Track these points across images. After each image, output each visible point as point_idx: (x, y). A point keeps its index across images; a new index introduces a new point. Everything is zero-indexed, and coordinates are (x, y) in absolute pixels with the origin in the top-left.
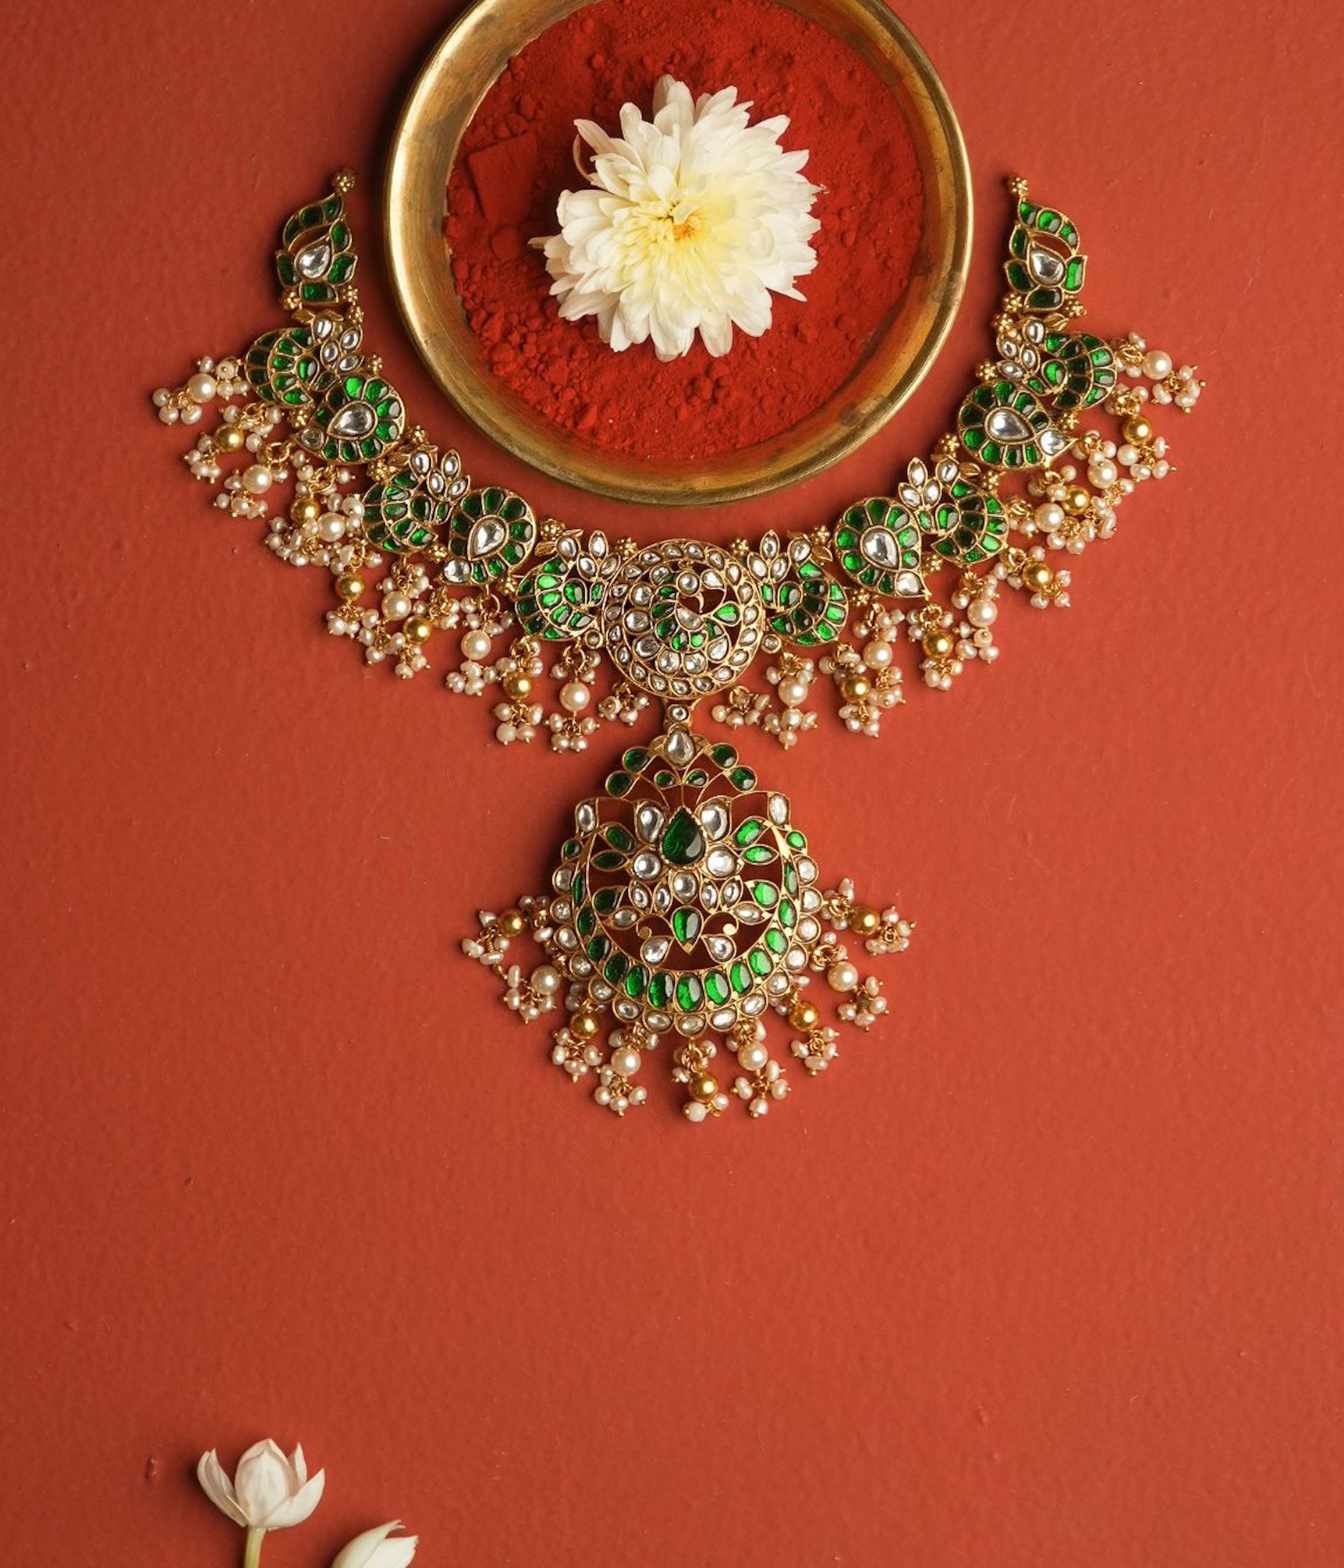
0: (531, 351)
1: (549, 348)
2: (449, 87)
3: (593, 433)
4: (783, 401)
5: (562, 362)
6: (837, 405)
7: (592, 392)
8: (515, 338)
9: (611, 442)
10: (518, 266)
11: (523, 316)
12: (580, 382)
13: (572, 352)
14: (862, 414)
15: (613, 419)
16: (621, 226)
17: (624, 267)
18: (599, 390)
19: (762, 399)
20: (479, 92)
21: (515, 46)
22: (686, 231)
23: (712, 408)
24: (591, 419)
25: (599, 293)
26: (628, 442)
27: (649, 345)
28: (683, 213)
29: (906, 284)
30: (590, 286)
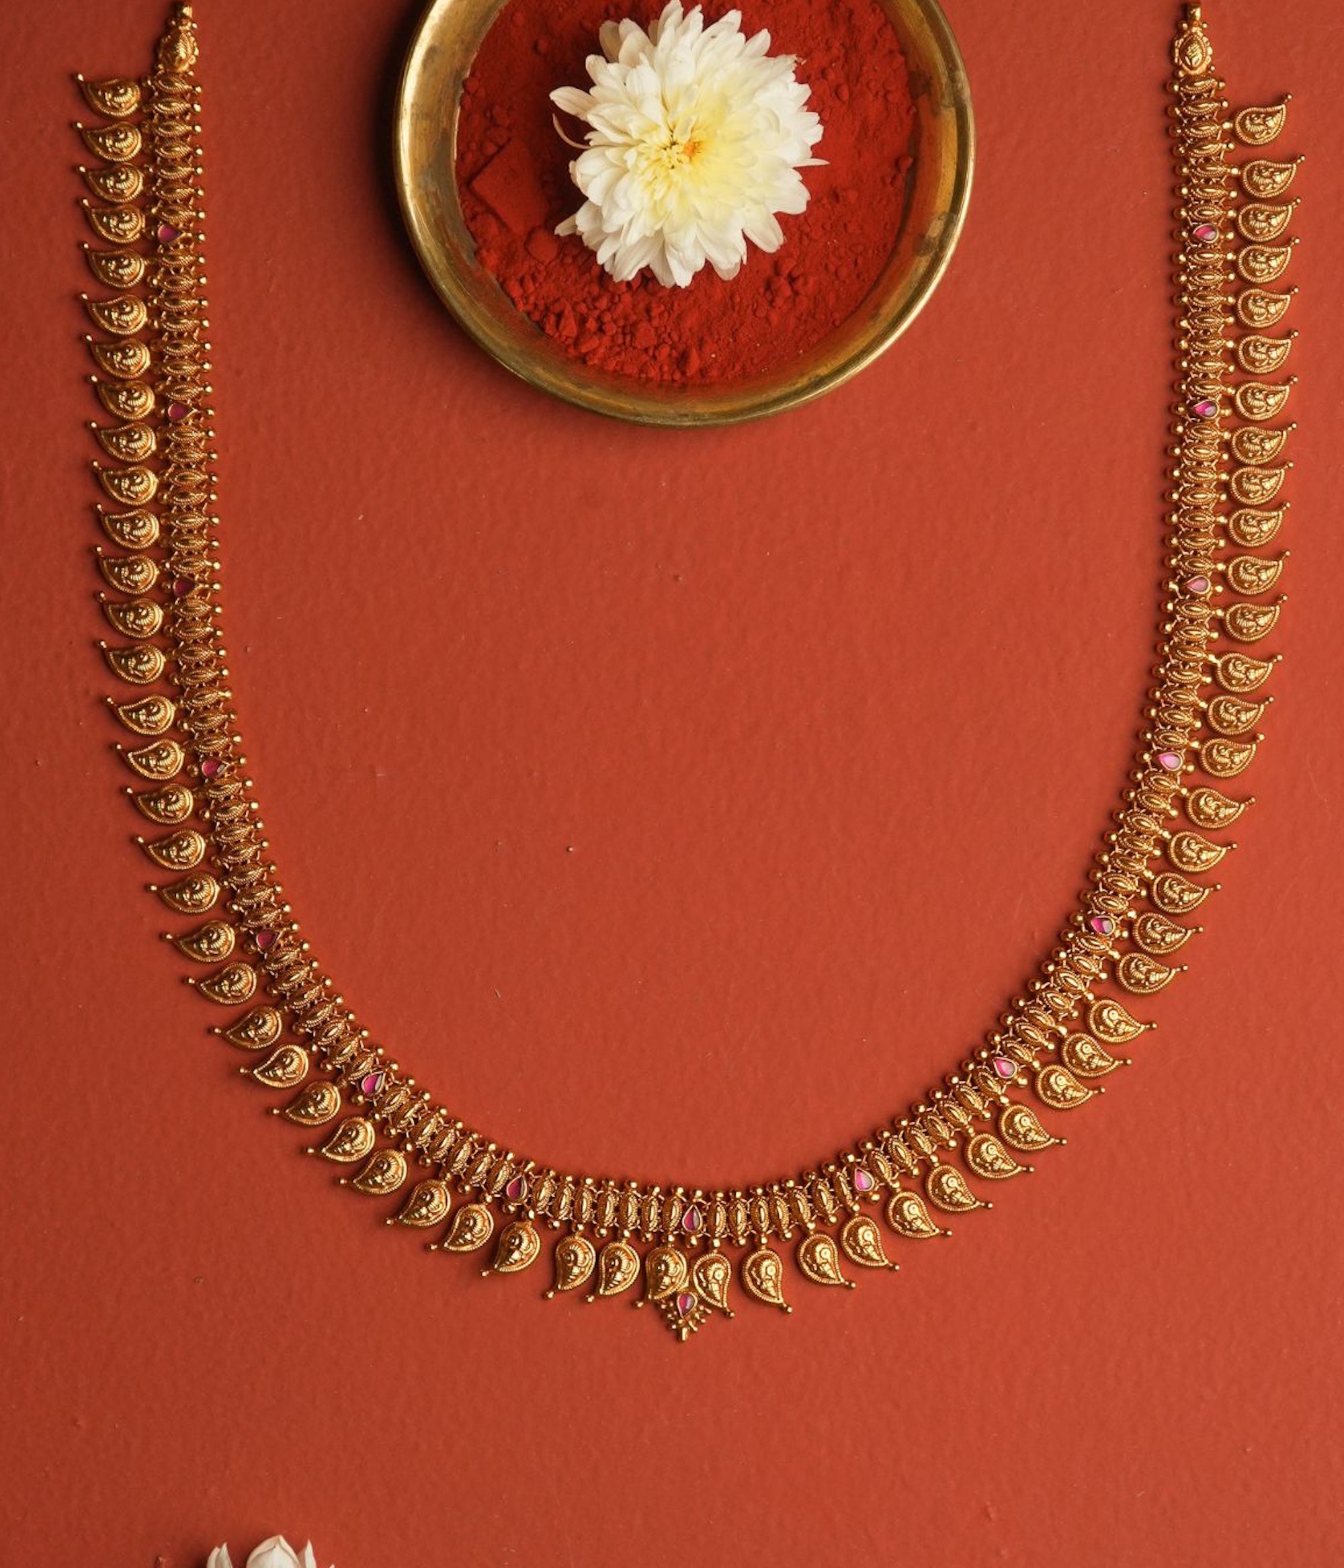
0: (611, 329)
1: (626, 318)
2: (425, 130)
3: (702, 372)
4: (856, 263)
5: (644, 325)
6: (906, 243)
7: (684, 340)
8: (592, 324)
9: (723, 375)
10: (562, 261)
11: (589, 301)
12: (669, 335)
13: (648, 310)
14: (934, 239)
15: (715, 353)
16: (636, 166)
17: (655, 203)
18: (688, 333)
19: (836, 272)
20: (452, 124)
21: (463, 68)
22: (694, 149)
23: (797, 300)
24: (695, 363)
25: (644, 239)
26: (738, 367)
27: (709, 267)
28: (684, 132)
29: (914, 109)
30: (633, 237)
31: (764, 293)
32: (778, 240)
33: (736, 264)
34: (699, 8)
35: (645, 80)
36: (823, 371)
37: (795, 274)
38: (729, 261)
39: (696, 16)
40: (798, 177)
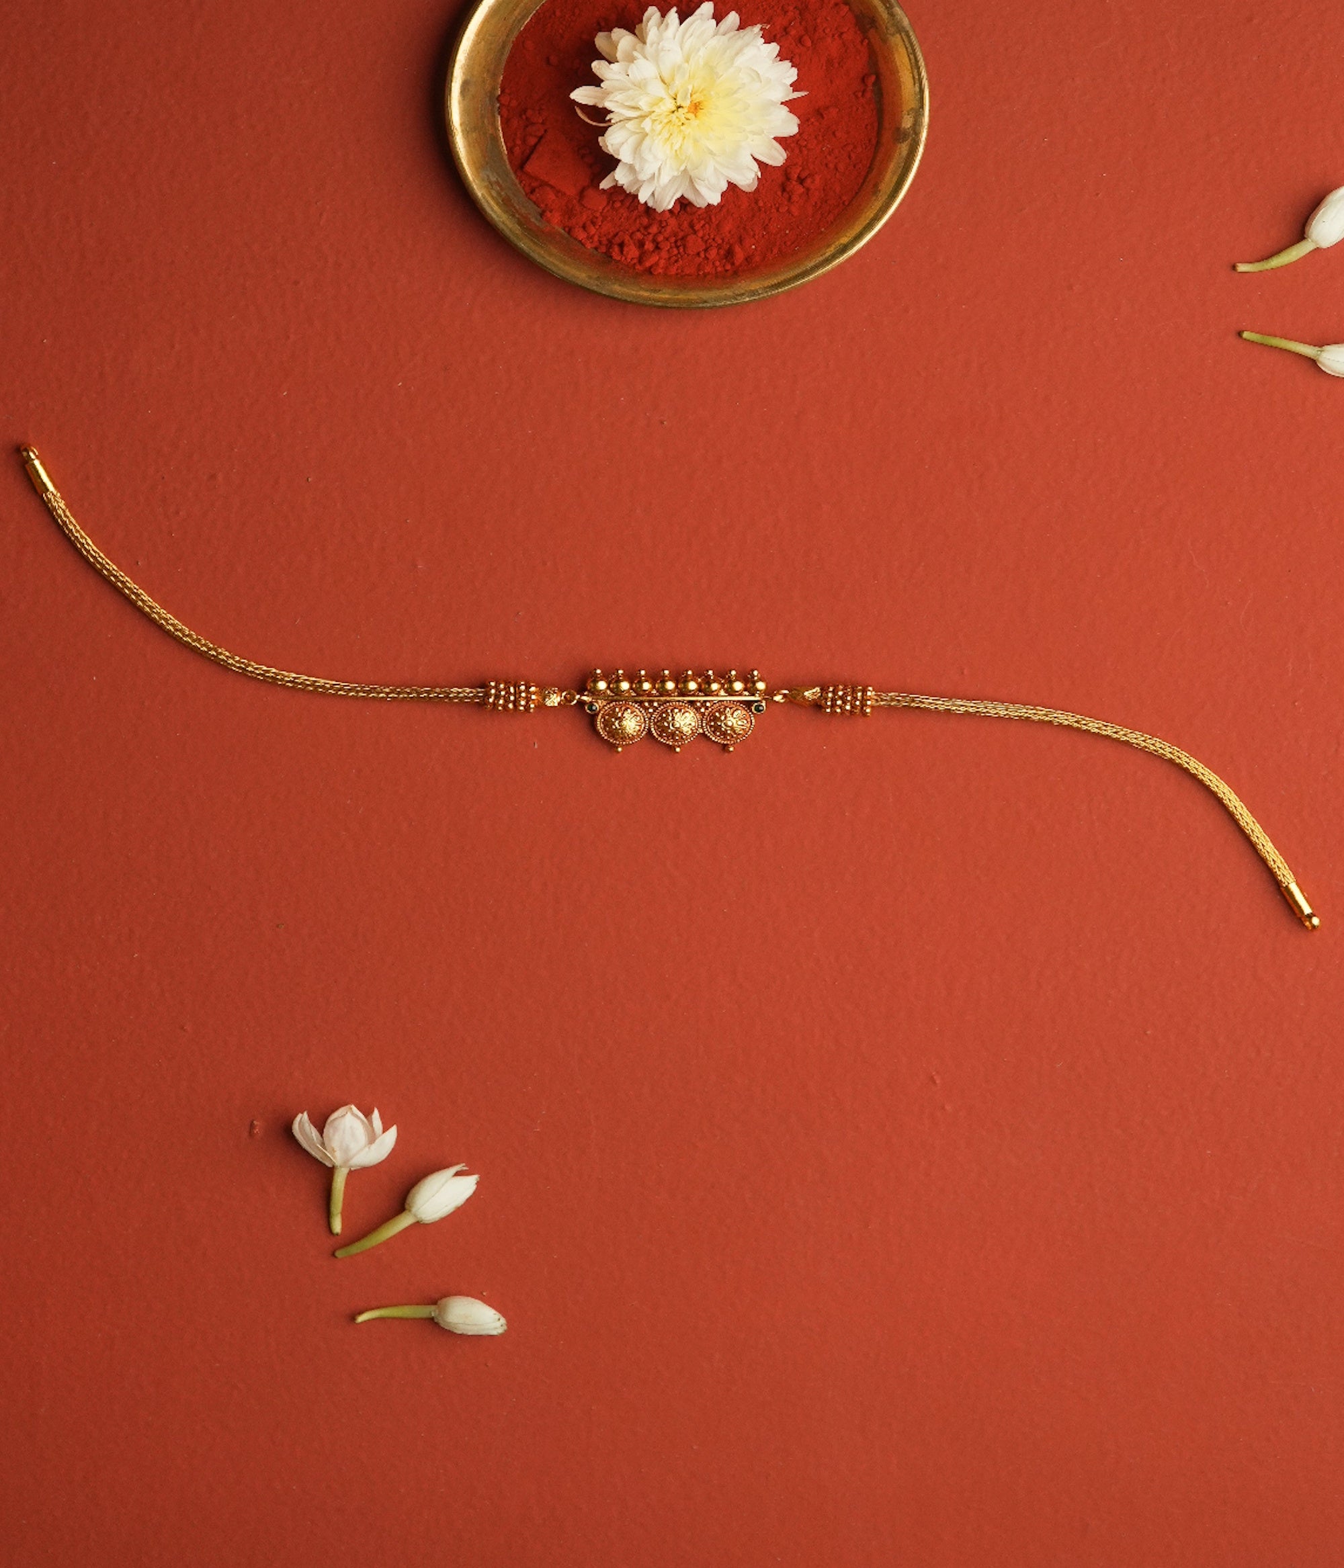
0: (666, 245)
1: (675, 235)
3: (748, 260)
4: (850, 157)
5: (691, 237)
6: (887, 136)
7: (726, 240)
8: (649, 246)
9: (764, 258)
10: (612, 207)
11: (642, 230)
12: (714, 240)
13: (692, 226)
14: (909, 129)
15: (754, 244)
16: (653, 130)
17: (676, 151)
18: (729, 235)
19: (836, 168)
21: (494, 89)
22: (696, 107)
23: (809, 194)
24: (739, 255)
25: (674, 179)
26: (775, 251)
27: (732, 186)
28: (685, 98)
29: (867, 41)
30: (665, 179)
31: (782, 195)
32: (783, 157)
33: (753, 179)
34: (675, 9)
35: (643, 68)
36: (844, 240)
37: (803, 176)
38: (747, 178)
39: (673, 15)
40: (785, 109)
